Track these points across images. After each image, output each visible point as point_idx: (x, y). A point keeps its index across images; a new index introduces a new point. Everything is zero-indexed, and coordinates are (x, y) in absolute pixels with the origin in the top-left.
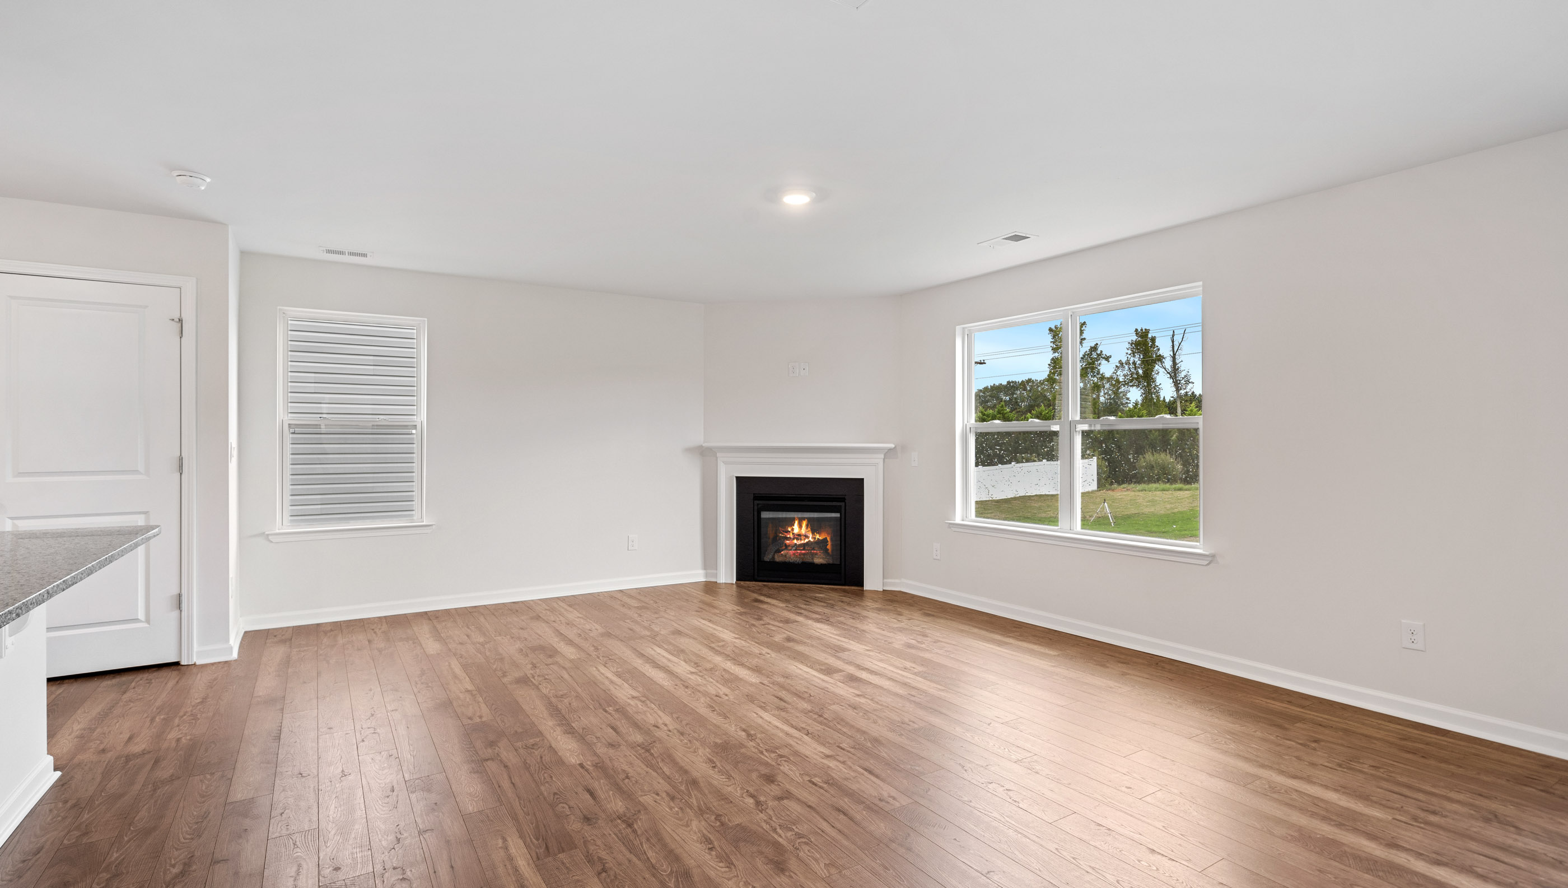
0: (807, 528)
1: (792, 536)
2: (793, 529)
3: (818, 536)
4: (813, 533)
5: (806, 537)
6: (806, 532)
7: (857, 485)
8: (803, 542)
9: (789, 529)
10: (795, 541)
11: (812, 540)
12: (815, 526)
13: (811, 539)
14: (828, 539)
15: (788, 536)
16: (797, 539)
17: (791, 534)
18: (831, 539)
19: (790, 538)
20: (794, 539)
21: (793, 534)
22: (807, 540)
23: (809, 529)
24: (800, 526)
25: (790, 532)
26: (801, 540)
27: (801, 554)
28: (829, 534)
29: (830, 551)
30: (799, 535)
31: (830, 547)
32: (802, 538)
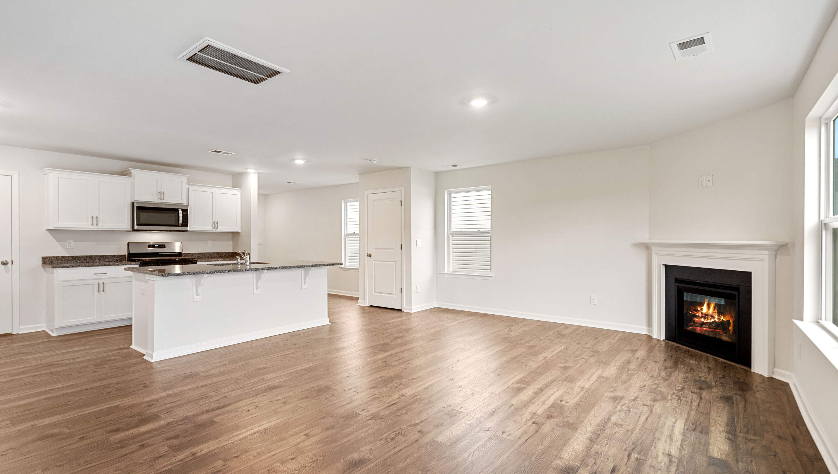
0: (714, 310)
1: (700, 315)
2: (702, 309)
3: (722, 318)
4: (719, 315)
5: (713, 317)
6: (712, 313)
7: (747, 276)
8: (709, 321)
9: (699, 309)
10: (703, 320)
11: (717, 321)
12: (720, 310)
13: (716, 319)
14: (731, 322)
15: (697, 314)
16: (705, 318)
17: (700, 313)
18: (733, 322)
19: (699, 316)
20: (702, 317)
21: (702, 313)
22: (712, 320)
23: (716, 311)
24: (709, 307)
25: (699, 311)
26: (708, 319)
27: (706, 330)
28: (732, 317)
29: (730, 331)
30: (707, 315)
31: (731, 328)
32: (709, 317)
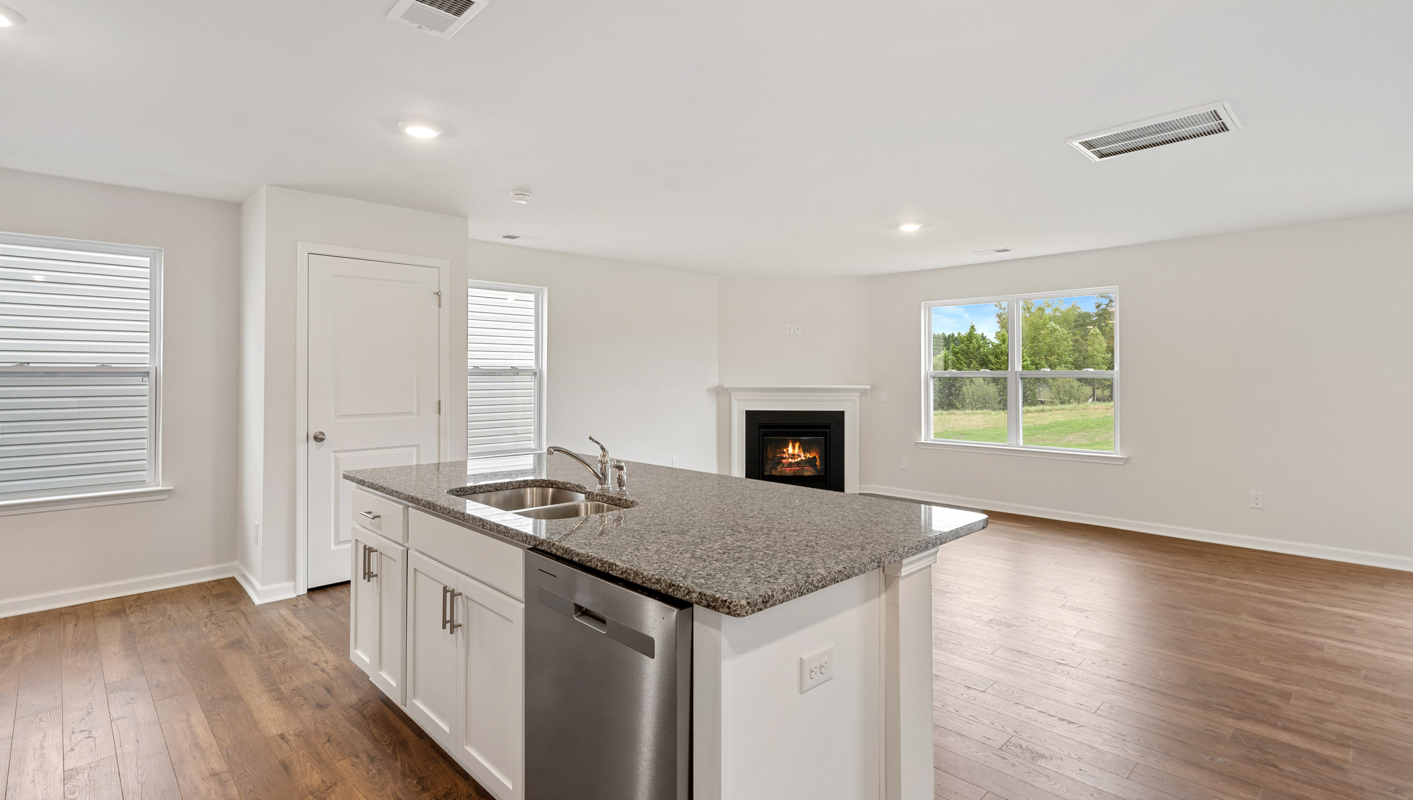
0: (799, 449)
1: (787, 456)
2: (788, 451)
3: (808, 455)
4: (804, 453)
5: (799, 456)
6: (798, 452)
7: (839, 417)
8: (796, 460)
9: (785, 451)
10: (790, 460)
11: (804, 459)
12: (805, 448)
13: (803, 458)
14: (817, 457)
15: (784, 456)
16: (792, 458)
17: (787, 454)
18: (819, 457)
19: (786, 457)
20: (789, 458)
21: (788, 454)
22: (799, 459)
23: (801, 450)
24: (794, 448)
25: (785, 452)
26: (795, 459)
27: (795, 469)
28: (817, 453)
29: (817, 466)
30: (793, 455)
31: (818, 463)
32: (796, 457)
